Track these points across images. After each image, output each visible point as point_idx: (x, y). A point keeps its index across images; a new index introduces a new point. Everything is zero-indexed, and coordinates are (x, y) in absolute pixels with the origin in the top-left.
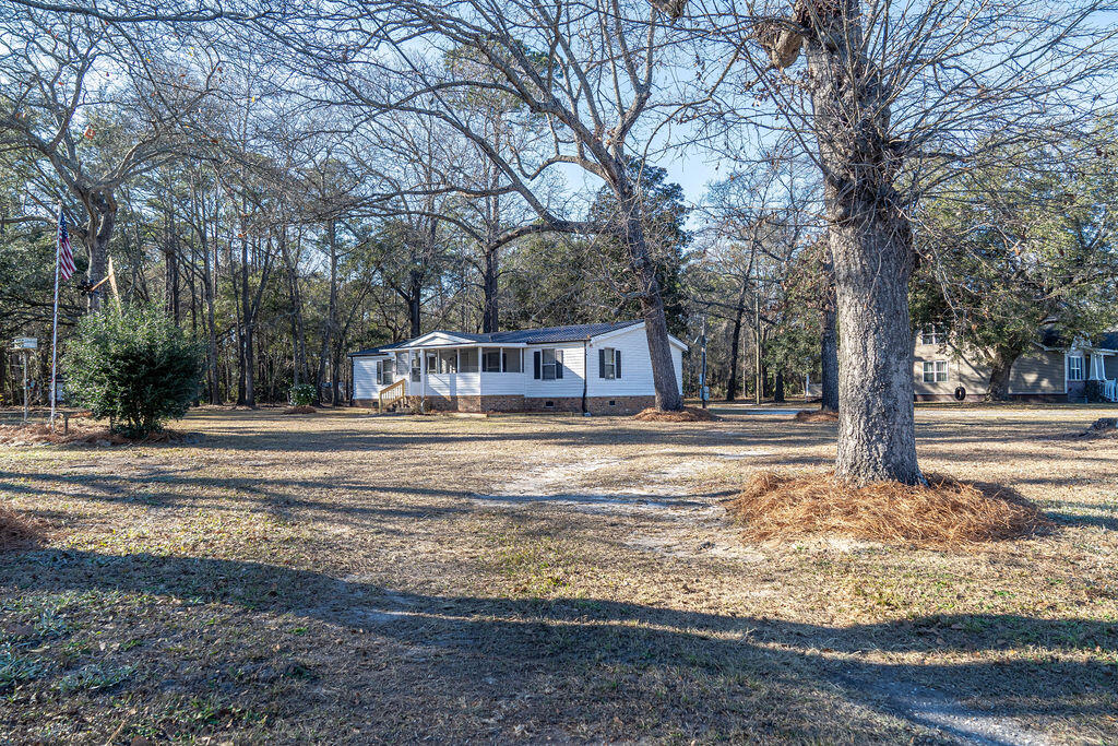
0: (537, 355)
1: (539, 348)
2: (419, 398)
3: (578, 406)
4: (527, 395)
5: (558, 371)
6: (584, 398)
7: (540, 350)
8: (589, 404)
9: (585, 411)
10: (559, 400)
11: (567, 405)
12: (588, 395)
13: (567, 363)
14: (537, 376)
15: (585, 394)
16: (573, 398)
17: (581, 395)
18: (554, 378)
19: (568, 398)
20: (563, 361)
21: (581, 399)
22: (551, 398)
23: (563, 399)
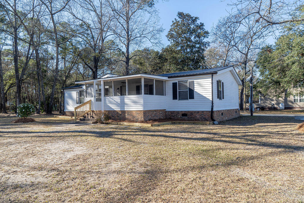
0: (174, 85)
1: (176, 80)
2: (100, 111)
3: (207, 117)
4: (168, 110)
5: (191, 94)
6: (212, 112)
7: (177, 81)
8: (215, 115)
9: (213, 120)
10: (192, 113)
11: (198, 116)
12: (214, 109)
13: (197, 89)
14: (175, 97)
15: (212, 109)
16: (203, 112)
17: (210, 110)
18: (188, 99)
19: (198, 112)
20: (194, 88)
21: (209, 112)
22: (186, 111)
23: (195, 112)
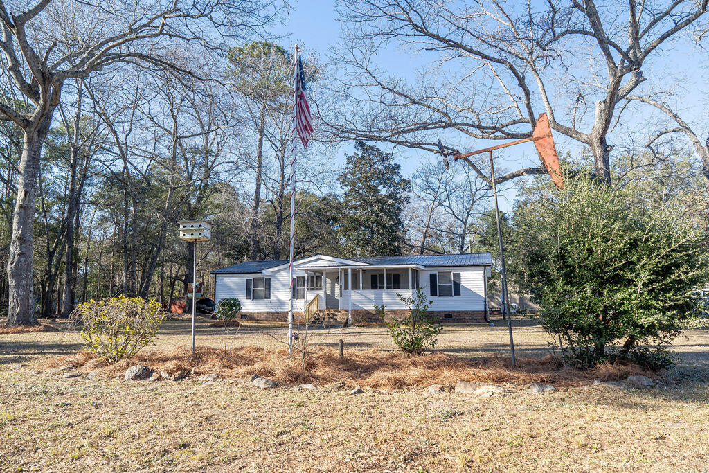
0: (433, 277)
3: (478, 318)
5: (457, 289)
6: (485, 311)
7: (436, 272)
9: (488, 321)
10: (459, 313)
11: (467, 317)
13: (464, 283)
14: (433, 293)
15: (485, 308)
16: (473, 312)
17: (483, 309)
18: (451, 295)
19: (467, 312)
20: (460, 281)
21: (482, 311)
22: (450, 312)
23: (463, 312)
